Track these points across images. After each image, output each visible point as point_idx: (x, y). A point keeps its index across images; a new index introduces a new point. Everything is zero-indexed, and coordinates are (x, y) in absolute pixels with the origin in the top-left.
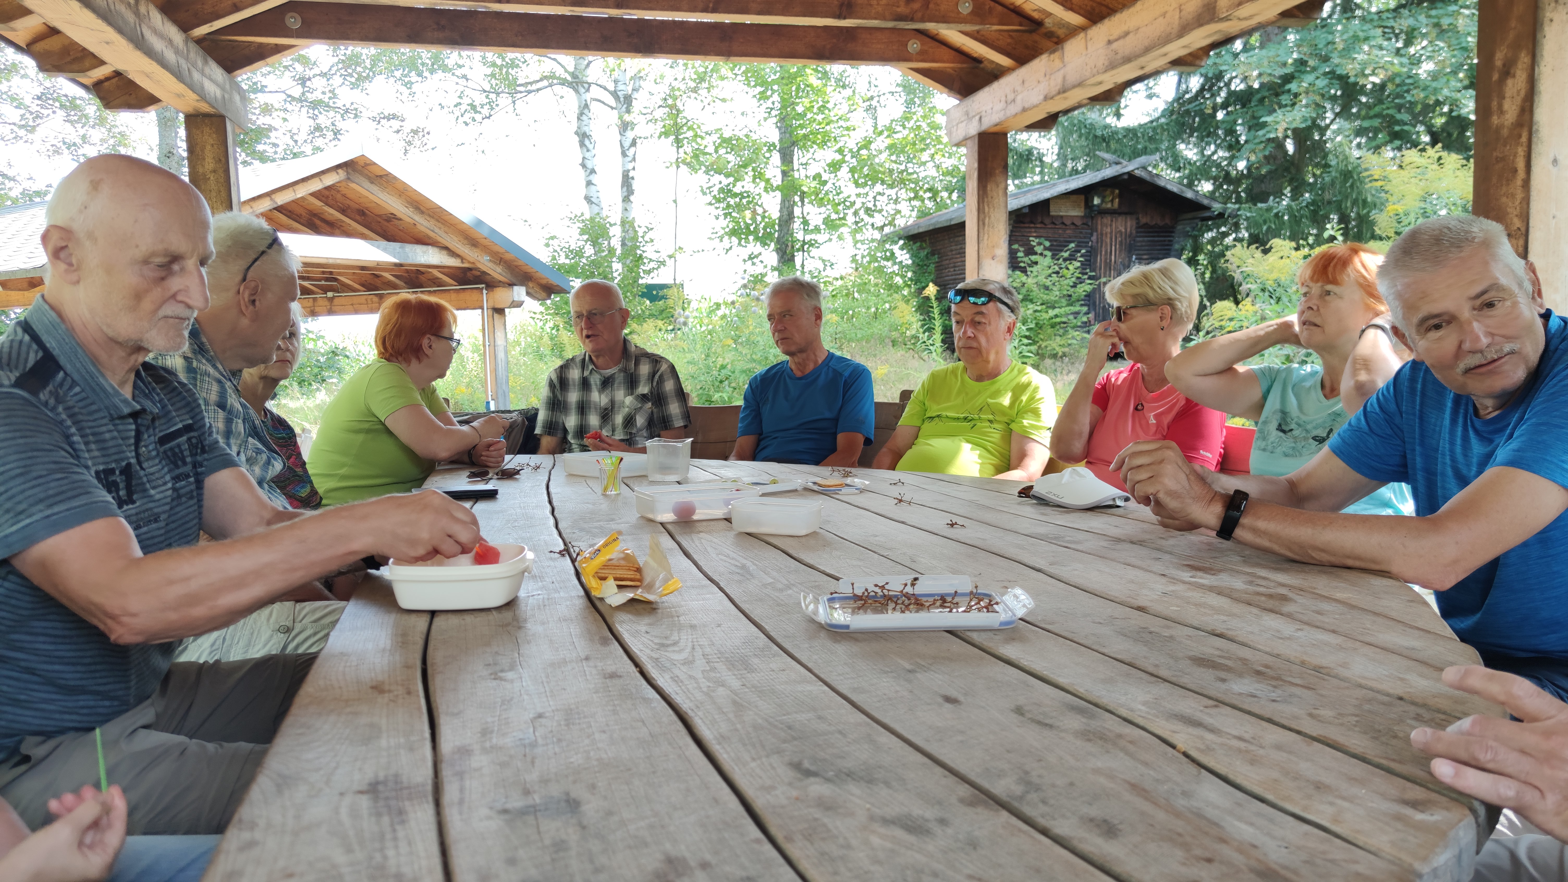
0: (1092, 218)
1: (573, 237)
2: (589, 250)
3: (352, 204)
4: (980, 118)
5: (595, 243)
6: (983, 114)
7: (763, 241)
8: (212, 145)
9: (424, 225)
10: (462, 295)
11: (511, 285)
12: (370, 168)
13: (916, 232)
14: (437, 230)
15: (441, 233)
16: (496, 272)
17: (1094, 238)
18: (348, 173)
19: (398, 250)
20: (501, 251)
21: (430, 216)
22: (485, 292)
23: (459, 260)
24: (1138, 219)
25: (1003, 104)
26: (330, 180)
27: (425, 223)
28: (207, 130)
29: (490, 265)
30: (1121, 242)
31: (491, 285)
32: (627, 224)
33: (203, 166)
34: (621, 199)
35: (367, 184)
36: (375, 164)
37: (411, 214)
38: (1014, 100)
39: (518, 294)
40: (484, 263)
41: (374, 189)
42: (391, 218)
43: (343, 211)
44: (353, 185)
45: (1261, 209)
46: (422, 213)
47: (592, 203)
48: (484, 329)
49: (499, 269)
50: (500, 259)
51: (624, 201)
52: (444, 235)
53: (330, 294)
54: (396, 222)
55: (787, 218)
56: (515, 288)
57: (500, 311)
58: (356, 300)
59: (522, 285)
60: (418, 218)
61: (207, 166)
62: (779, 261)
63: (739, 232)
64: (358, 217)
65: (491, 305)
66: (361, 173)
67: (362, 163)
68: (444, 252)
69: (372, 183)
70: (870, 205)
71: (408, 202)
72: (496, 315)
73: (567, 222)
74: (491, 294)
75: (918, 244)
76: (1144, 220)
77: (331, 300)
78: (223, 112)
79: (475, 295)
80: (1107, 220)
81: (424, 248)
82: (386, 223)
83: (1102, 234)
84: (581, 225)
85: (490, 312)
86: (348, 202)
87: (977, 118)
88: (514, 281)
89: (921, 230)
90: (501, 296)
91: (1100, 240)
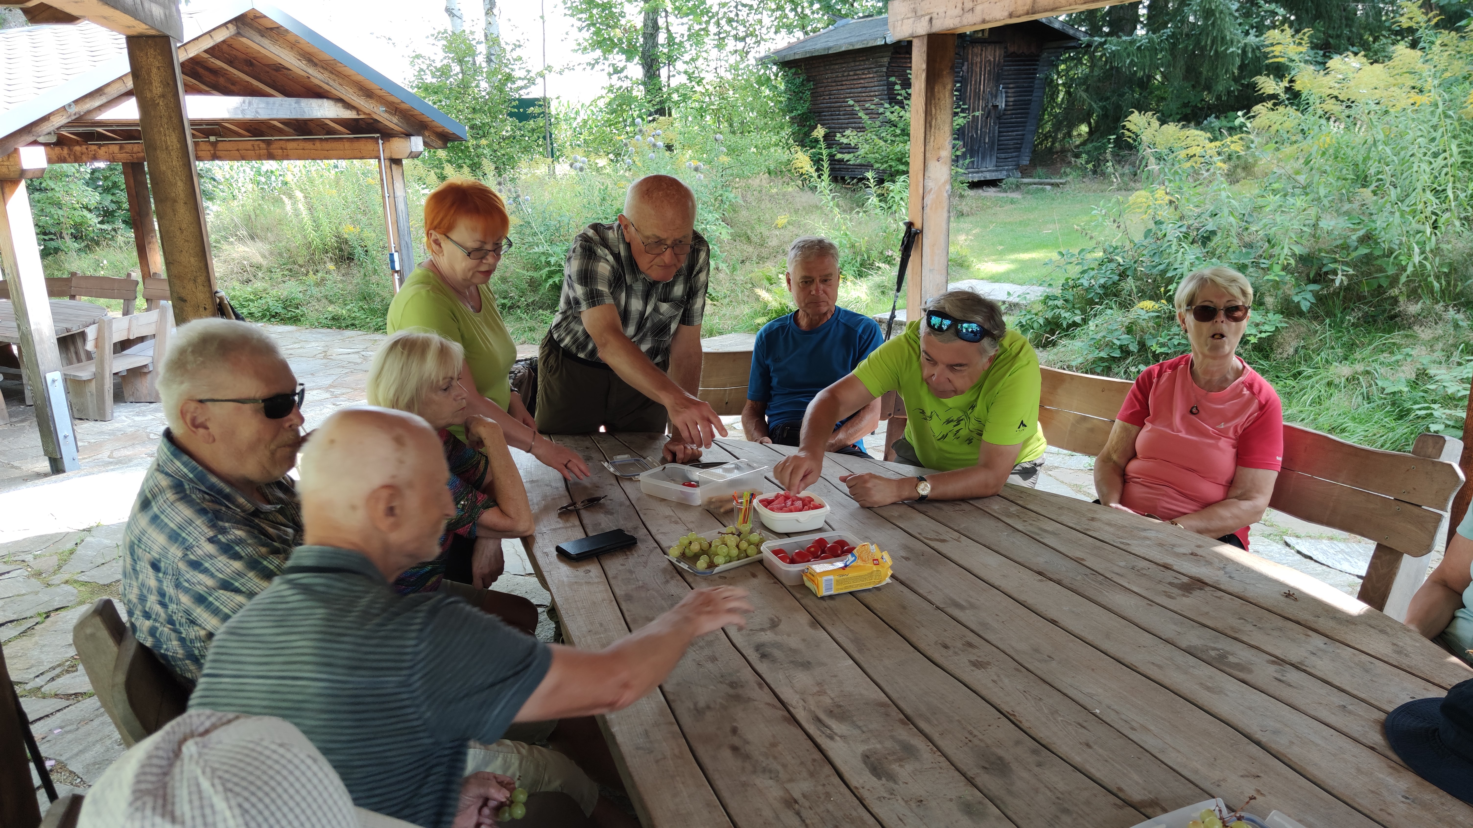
0: (964, 48)
1: (438, 56)
2: (456, 68)
3: (238, 54)
4: (931, 19)
5: (461, 62)
6: (935, 16)
7: (629, 53)
8: (158, 68)
9: (318, 77)
10: (356, 145)
11: (408, 135)
12: (262, 21)
13: (792, 58)
14: (331, 83)
15: (336, 85)
16: (391, 121)
17: (965, 68)
18: (238, 27)
19: (294, 105)
20: (397, 101)
21: (323, 68)
22: (380, 142)
23: (354, 113)
24: (1006, 48)
25: (958, 11)
26: (220, 37)
27: (319, 76)
28: (151, 52)
29: (386, 115)
30: (990, 71)
31: (387, 135)
32: (492, 40)
33: (151, 91)
34: (483, 12)
35: (258, 38)
36: (265, 17)
37: (304, 67)
38: (972, 9)
39: (416, 145)
40: (380, 113)
41: (266, 42)
42: (279, 68)
43: (230, 63)
44: (244, 40)
45: (1124, 42)
46: (315, 65)
47: (454, 15)
48: (382, 180)
49: (395, 120)
50: (395, 109)
51: (487, 14)
52: (338, 87)
53: (212, 139)
54: (285, 71)
55: (652, 29)
56: (412, 138)
57: (397, 162)
58: (241, 146)
59: (418, 135)
60: (312, 71)
61: (155, 92)
62: (645, 76)
63: (605, 44)
64: (246, 68)
65: (388, 155)
66: (251, 27)
67: (251, 16)
68: (340, 105)
69: (263, 36)
70: (732, 15)
71: (300, 55)
72: (393, 166)
73: (432, 40)
74: (387, 144)
75: (793, 70)
76: (1011, 49)
77: (214, 144)
78: (168, 33)
79: (370, 146)
80: (977, 50)
81: (319, 101)
82: (274, 73)
83: (972, 64)
84: (445, 43)
85: (388, 163)
86: (235, 52)
87: (927, 18)
88: (410, 130)
89: (797, 57)
90: (399, 147)
91: (971, 70)
